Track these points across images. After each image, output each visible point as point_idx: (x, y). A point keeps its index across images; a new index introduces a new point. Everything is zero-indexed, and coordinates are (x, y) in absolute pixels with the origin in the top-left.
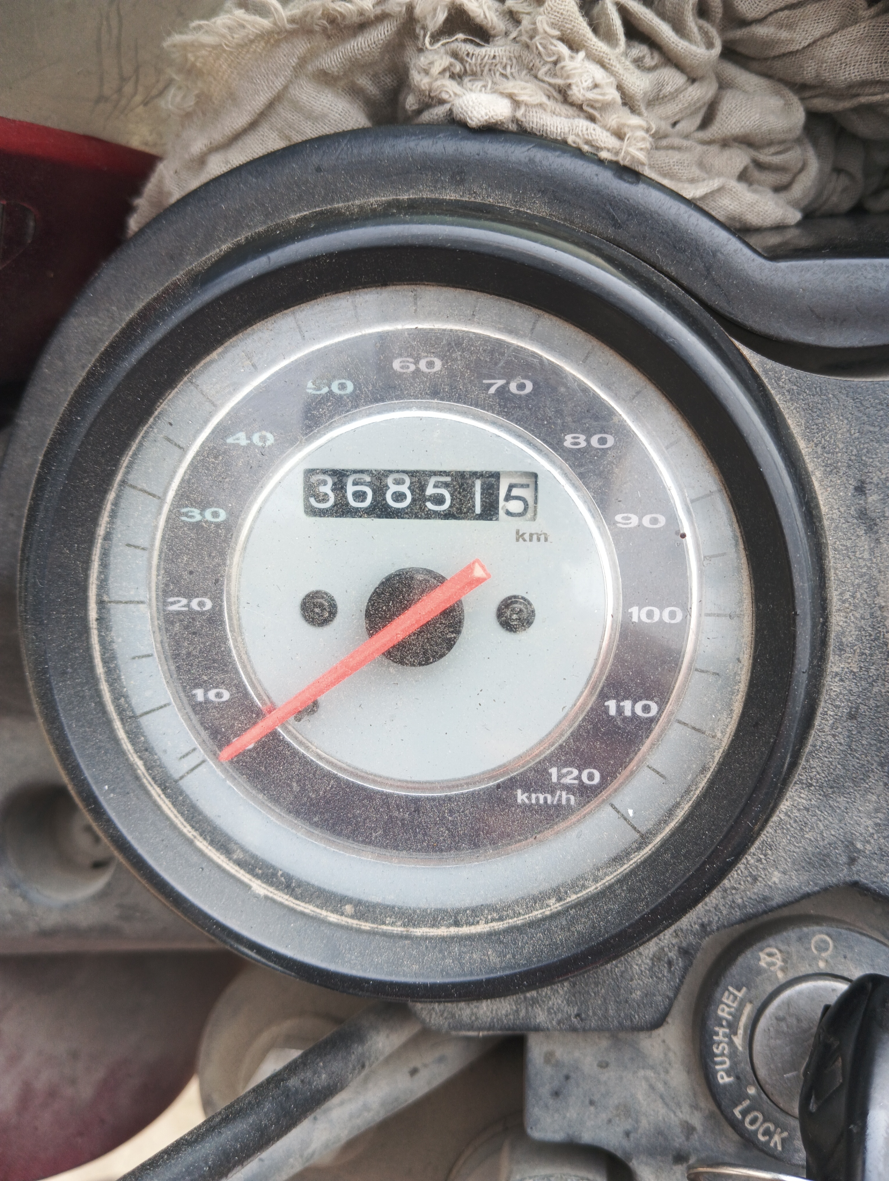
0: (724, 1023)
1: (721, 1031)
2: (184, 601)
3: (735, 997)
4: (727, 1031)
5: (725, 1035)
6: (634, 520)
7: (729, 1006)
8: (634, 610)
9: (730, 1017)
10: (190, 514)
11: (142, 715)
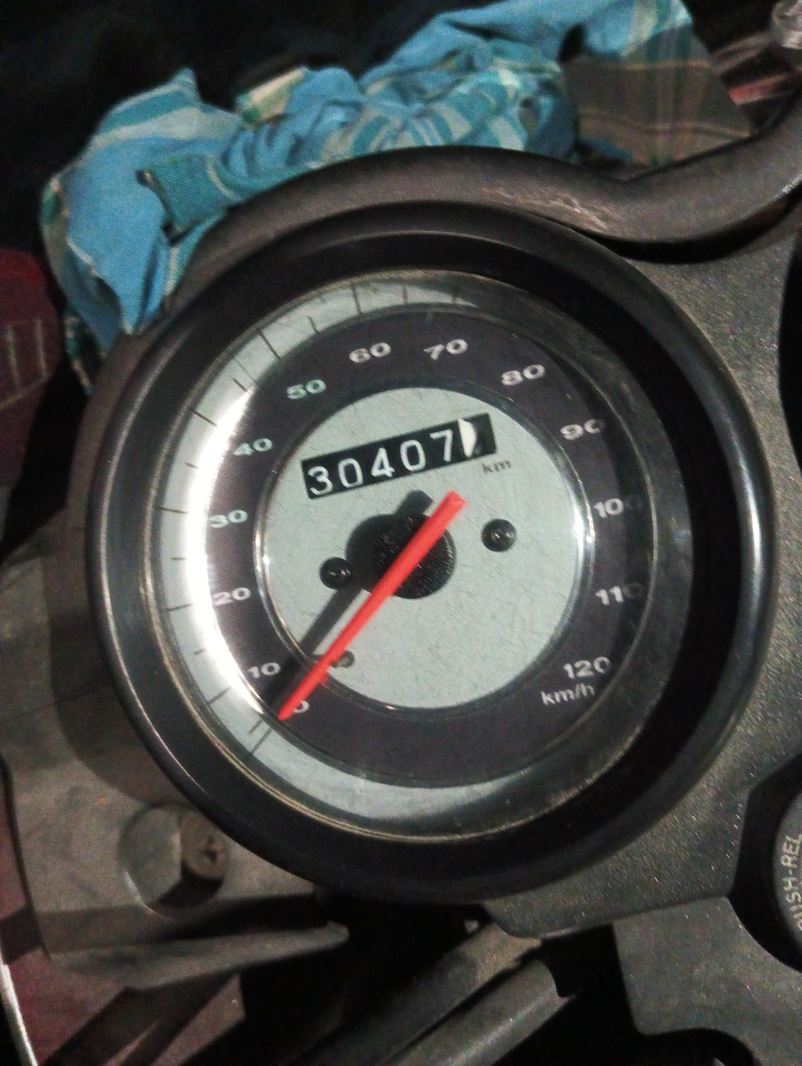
0: (791, 872)
1: (789, 881)
2: (227, 595)
3: (794, 846)
4: (794, 879)
5: (794, 884)
6: (579, 430)
7: (790, 855)
8: (599, 506)
9: (795, 866)
10: (218, 521)
11: (213, 701)
